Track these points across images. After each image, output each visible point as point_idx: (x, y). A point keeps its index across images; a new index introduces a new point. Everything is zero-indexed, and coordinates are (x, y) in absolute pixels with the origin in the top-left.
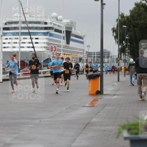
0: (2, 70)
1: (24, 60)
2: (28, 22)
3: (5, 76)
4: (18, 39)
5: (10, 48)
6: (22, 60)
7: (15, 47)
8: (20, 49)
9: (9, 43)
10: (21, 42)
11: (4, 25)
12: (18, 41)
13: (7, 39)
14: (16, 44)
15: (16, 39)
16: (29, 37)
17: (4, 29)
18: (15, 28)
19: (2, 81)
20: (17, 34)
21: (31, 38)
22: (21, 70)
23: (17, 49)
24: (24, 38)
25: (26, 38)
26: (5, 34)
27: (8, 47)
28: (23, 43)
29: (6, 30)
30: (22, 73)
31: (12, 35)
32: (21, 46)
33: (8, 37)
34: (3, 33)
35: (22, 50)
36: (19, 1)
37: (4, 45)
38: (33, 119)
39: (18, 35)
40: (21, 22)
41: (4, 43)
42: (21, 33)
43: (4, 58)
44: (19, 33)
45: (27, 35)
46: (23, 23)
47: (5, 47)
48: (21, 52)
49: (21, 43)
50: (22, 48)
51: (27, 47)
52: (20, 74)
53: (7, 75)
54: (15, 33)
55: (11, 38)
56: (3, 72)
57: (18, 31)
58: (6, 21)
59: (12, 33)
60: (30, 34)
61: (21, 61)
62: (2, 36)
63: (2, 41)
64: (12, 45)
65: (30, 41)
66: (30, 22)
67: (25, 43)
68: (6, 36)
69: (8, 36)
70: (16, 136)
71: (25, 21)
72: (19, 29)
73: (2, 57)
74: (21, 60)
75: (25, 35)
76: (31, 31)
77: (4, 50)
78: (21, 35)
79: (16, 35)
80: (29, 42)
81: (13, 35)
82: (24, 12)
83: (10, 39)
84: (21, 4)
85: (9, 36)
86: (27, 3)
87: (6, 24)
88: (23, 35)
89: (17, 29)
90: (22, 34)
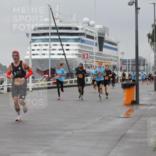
0: (31, 79)
1: (55, 68)
2: (58, 27)
3: (35, 85)
4: (47, 45)
5: (39, 55)
6: (53, 68)
7: (45, 54)
8: (50, 57)
9: (38, 50)
10: (51, 48)
11: (33, 31)
12: (47, 47)
13: (36, 45)
14: (46, 51)
15: (46, 45)
16: (60, 43)
17: (33, 35)
18: (44, 34)
19: (31, 91)
20: (47, 40)
21: (62, 45)
22: (51, 78)
23: (47, 56)
24: (54, 45)
25: (56, 45)
26: (33, 41)
27: (37, 54)
28: (53, 50)
29: (34, 36)
30: (52, 82)
31: (41, 41)
32: (51, 53)
33: (37, 44)
34: (32, 39)
35: (52, 57)
36: (49, 6)
37: (33, 52)
38: (65, 130)
39: (49, 42)
40: (51, 27)
41: (33, 50)
42: (51, 39)
43: (33, 65)
44: (48, 39)
45: (58, 42)
46: (53, 28)
47: (34, 55)
48: (51, 60)
49: (51, 50)
50: (52, 55)
51: (58, 54)
52: (50, 83)
53: (36, 84)
54: (44, 39)
55: (41, 45)
56: (32, 81)
57: (47, 37)
58: (35, 26)
59: (41, 39)
60: (60, 40)
61: (51, 69)
62: (30, 42)
63: (30, 47)
64: (41, 52)
65: (61, 47)
66: (61, 28)
67: (55, 50)
68: (36, 42)
69: (37, 42)
70: (47, 148)
71: (55, 26)
72: (49, 35)
73: (31, 64)
74: (51, 67)
75: (55, 42)
76: (61, 37)
77: (33, 57)
78: (51, 42)
79: (45, 42)
80: (59, 49)
81: (43, 42)
82: (54, 17)
83: (39, 45)
84: (51, 9)
85: (39, 42)
86: (56, 8)
87: (35, 30)
88: (53, 42)
89: (47, 35)
90: (53, 40)
